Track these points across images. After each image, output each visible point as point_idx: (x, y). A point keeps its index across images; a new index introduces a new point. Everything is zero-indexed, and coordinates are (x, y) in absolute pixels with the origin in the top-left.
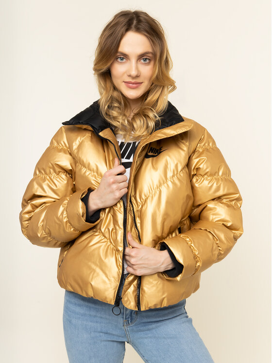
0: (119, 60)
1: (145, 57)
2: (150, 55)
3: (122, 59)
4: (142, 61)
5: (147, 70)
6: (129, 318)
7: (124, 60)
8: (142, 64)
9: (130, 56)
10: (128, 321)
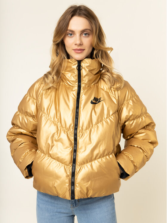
0: (69, 35)
1: (85, 33)
2: (89, 31)
3: (71, 35)
4: (84, 35)
5: (87, 41)
6: (73, 204)
7: (73, 35)
8: (84, 37)
9: (75, 32)
10: (74, 205)
